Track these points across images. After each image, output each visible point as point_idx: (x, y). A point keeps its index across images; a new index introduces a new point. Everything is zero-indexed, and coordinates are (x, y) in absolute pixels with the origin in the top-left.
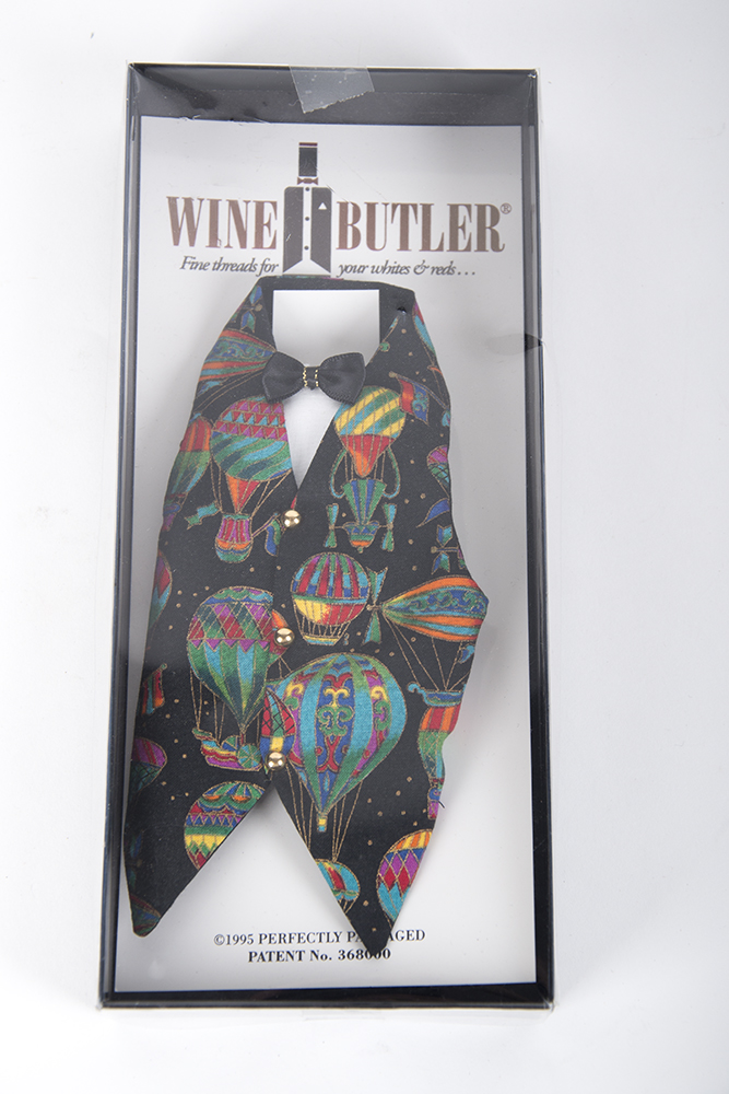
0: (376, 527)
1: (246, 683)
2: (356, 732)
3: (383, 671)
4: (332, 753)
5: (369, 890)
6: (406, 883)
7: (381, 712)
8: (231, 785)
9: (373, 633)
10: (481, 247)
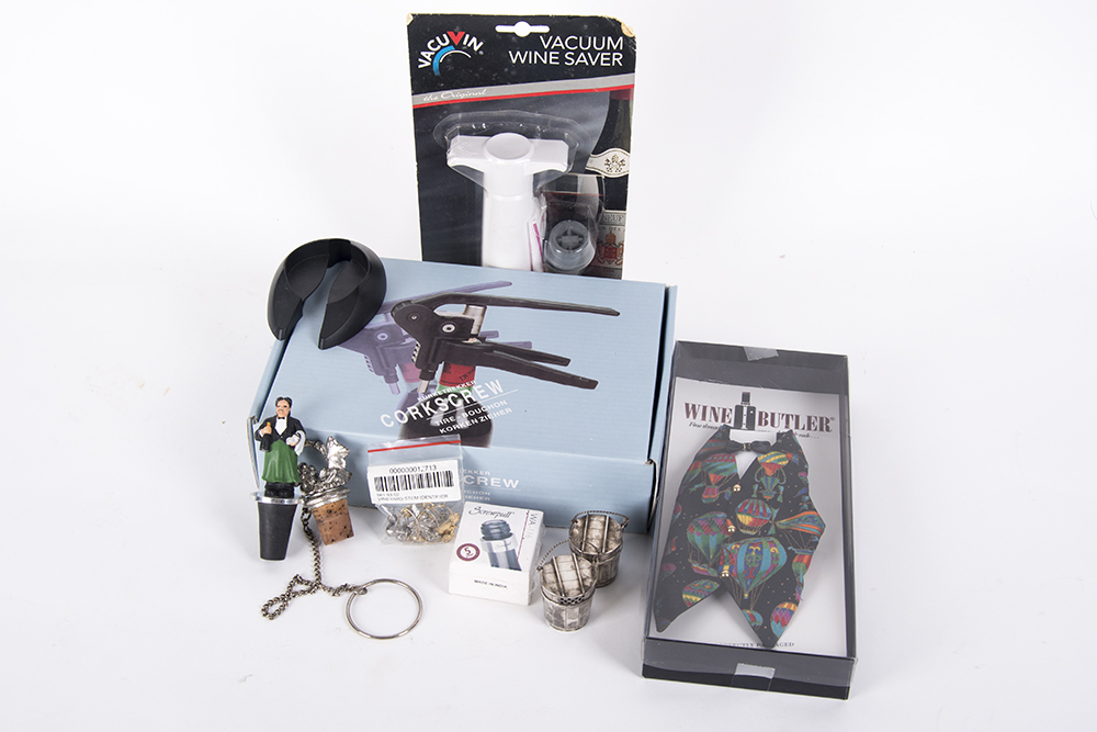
0: (775, 493)
1: (712, 547)
2: (763, 564)
3: (777, 542)
4: (751, 572)
5: (767, 621)
6: (785, 624)
7: (775, 557)
8: (704, 581)
9: (772, 531)
10: (821, 429)
